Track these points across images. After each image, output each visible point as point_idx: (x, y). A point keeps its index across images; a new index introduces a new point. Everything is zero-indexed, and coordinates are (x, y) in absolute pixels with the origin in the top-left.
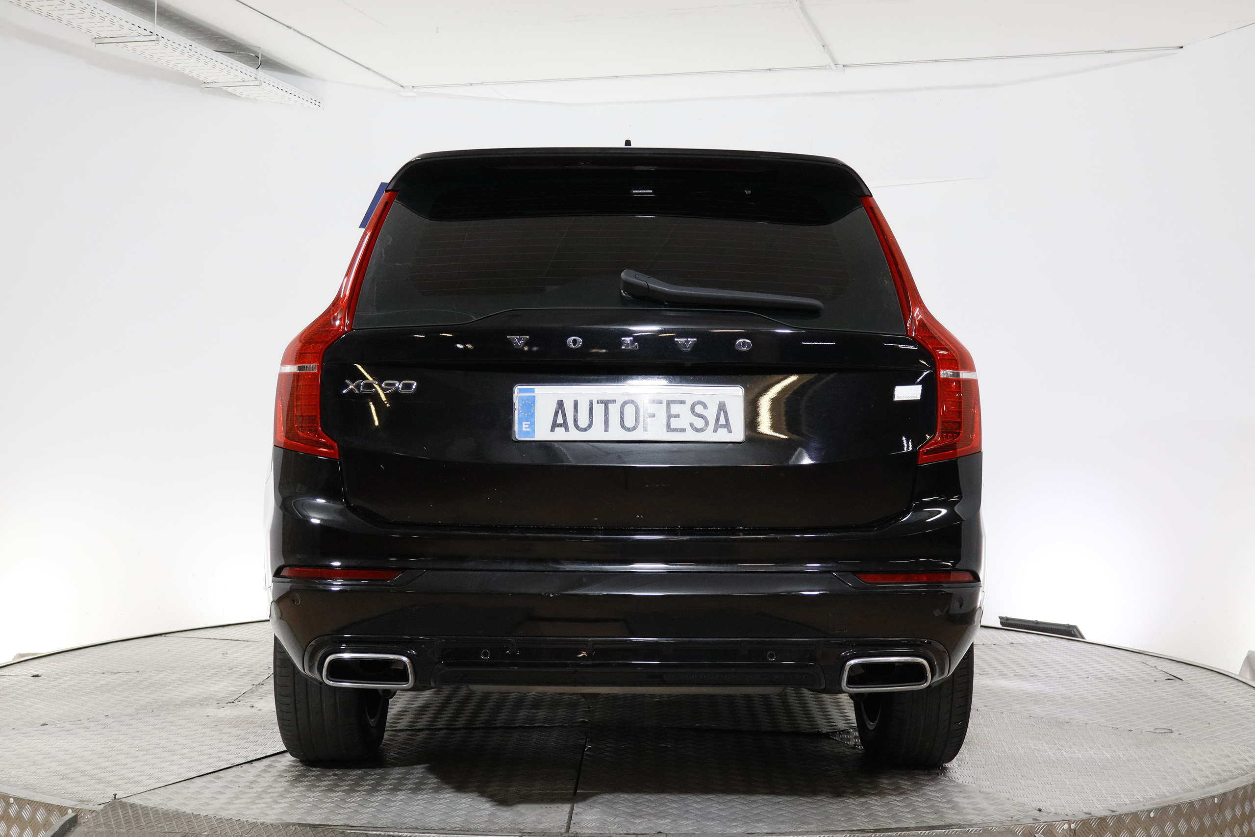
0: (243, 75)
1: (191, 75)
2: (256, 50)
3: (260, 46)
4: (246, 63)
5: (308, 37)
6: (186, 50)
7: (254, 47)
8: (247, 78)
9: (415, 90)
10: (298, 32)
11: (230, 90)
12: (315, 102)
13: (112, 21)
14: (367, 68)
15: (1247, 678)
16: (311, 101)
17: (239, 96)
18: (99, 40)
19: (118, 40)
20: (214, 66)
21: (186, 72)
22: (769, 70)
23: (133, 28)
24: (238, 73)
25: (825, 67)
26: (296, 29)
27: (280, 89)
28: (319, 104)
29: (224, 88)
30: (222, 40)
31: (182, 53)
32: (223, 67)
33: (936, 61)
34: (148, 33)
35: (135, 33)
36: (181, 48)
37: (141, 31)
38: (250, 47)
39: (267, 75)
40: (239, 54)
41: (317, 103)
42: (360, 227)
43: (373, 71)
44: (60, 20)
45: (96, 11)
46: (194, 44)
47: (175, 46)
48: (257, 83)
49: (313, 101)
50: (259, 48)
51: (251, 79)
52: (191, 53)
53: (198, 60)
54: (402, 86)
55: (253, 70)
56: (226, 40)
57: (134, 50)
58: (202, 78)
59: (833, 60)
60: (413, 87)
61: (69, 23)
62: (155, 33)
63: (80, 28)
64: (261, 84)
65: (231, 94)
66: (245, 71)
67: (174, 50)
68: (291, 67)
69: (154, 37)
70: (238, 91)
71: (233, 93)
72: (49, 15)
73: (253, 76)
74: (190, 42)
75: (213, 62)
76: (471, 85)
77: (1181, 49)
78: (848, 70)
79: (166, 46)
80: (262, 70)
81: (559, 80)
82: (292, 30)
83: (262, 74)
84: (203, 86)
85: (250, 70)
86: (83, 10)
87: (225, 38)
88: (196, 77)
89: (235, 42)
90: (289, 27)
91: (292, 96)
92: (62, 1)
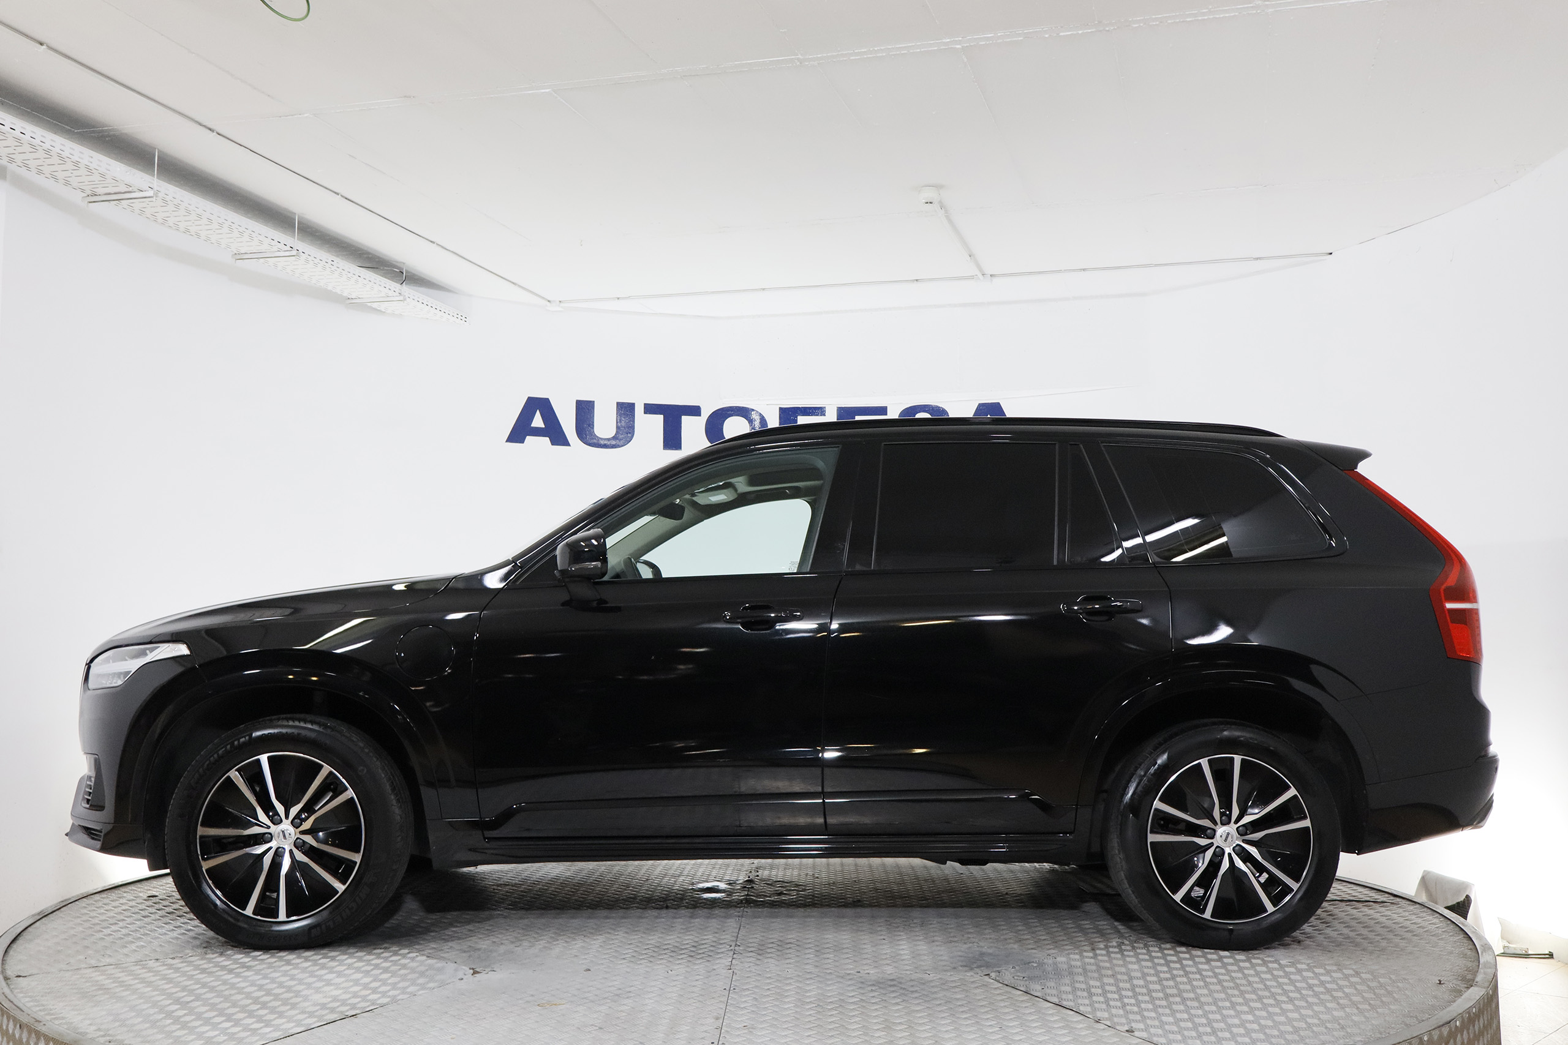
0: (386, 290)
1: (334, 291)
2: (398, 265)
4: (392, 279)
5: (452, 252)
6: (328, 266)
7: (397, 262)
8: (391, 293)
9: (562, 305)
10: (442, 247)
11: (375, 305)
12: (461, 318)
13: (250, 236)
14: (513, 283)
15: (1423, 898)
16: (457, 316)
17: (384, 312)
18: (239, 256)
19: (257, 256)
20: (357, 281)
21: (329, 288)
22: (917, 280)
23: (273, 243)
24: (381, 289)
25: (972, 277)
26: (439, 243)
27: (425, 304)
28: (465, 319)
29: (369, 304)
30: (365, 256)
31: (324, 268)
32: (366, 282)
34: (288, 248)
35: (275, 249)
36: (323, 263)
37: (281, 246)
38: (394, 263)
39: (411, 291)
40: (383, 270)
41: (463, 318)
42: (507, 441)
43: (519, 286)
44: (198, 236)
45: (234, 226)
46: (337, 260)
47: (316, 261)
48: (401, 298)
49: (460, 317)
50: (404, 263)
51: (395, 294)
52: (333, 268)
53: (341, 275)
54: (549, 301)
55: (398, 286)
56: (370, 256)
57: (276, 266)
58: (345, 294)
59: (980, 270)
60: (560, 301)
61: (208, 239)
62: (295, 248)
63: (219, 244)
64: (405, 300)
65: (375, 309)
66: (390, 287)
67: (316, 265)
68: (436, 282)
69: (294, 252)
70: (382, 307)
71: (379, 309)
72: (187, 231)
73: (397, 291)
74: (334, 258)
75: (356, 277)
76: (618, 298)
77: (1330, 256)
78: (995, 280)
79: (307, 261)
80: (407, 286)
81: (706, 293)
82: (435, 245)
83: (406, 289)
84: (348, 302)
85: (394, 286)
86: (221, 225)
87: (368, 253)
88: (339, 293)
89: (379, 257)
90: (431, 242)
91: (437, 311)
92: (199, 216)
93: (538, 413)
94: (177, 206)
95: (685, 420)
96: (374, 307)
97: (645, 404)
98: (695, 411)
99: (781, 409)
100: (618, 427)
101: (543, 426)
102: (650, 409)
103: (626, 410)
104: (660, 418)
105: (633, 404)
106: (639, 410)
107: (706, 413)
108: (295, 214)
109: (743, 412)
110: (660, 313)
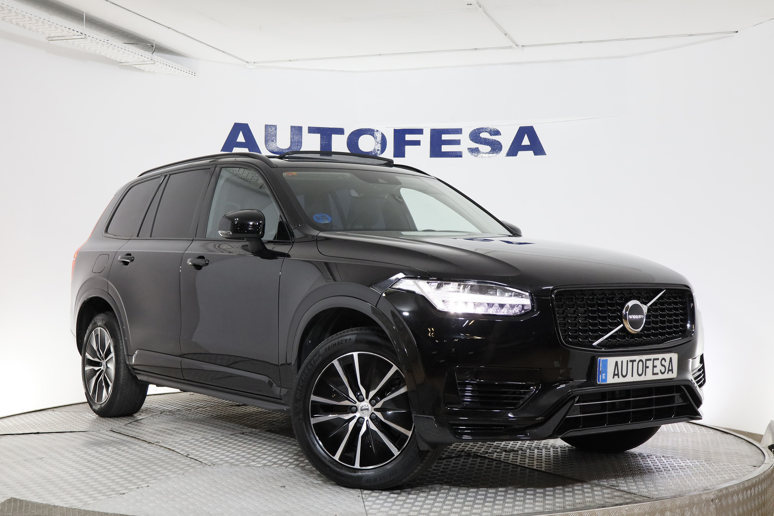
0: (143, 58)
1: (111, 58)
2: (150, 41)
3: (154, 39)
4: (145, 50)
5: (182, 33)
6: (105, 43)
8: (146, 59)
9: (255, 64)
10: (177, 31)
11: (137, 66)
12: (192, 73)
14: (223, 52)
16: (189, 72)
17: (143, 70)
18: (51, 39)
19: (62, 38)
20: (124, 53)
21: (108, 56)
22: (476, 49)
23: (71, 31)
24: (140, 57)
25: (511, 47)
26: (174, 29)
27: (168, 65)
28: (195, 74)
29: (133, 66)
30: (130, 36)
31: (103, 45)
32: (130, 53)
33: (581, 42)
34: (79, 34)
35: (71, 34)
36: (102, 42)
37: (75, 32)
38: (148, 40)
39: (159, 57)
40: (141, 44)
41: (193, 73)
43: (227, 53)
44: (24, 27)
45: (45, 21)
46: (110, 40)
47: (98, 41)
48: (152, 62)
49: (191, 73)
51: (148, 60)
52: (108, 45)
53: (114, 48)
54: (247, 62)
55: (150, 54)
56: (133, 36)
58: (118, 60)
59: (515, 42)
60: (254, 62)
61: (30, 29)
62: (84, 33)
63: (38, 32)
64: (155, 63)
65: (138, 69)
67: (97, 43)
68: (174, 51)
69: (83, 36)
70: (142, 67)
71: (140, 68)
72: (17, 24)
73: (150, 58)
75: (122, 50)
76: (290, 61)
77: (737, 33)
78: (525, 49)
79: (92, 41)
80: (157, 54)
82: (172, 29)
83: (157, 57)
84: (120, 65)
85: (148, 54)
86: (37, 21)
87: (130, 34)
88: (115, 59)
89: (138, 37)
90: (169, 28)
91: (176, 70)
92: (23, 16)
93: (241, 133)
94: (10, 11)
95: (335, 137)
96: (137, 67)
97: (309, 127)
98: (340, 131)
99: (394, 130)
100: (291, 142)
101: (244, 141)
102: (312, 130)
103: (296, 131)
104: (318, 136)
105: (302, 127)
106: (305, 131)
107: (347, 133)
108: (84, 12)
109: (370, 132)
110: (319, 69)
